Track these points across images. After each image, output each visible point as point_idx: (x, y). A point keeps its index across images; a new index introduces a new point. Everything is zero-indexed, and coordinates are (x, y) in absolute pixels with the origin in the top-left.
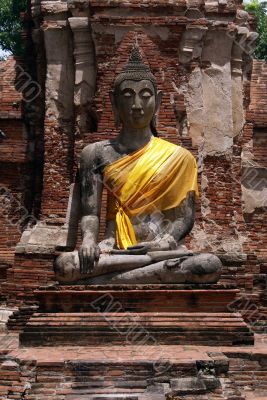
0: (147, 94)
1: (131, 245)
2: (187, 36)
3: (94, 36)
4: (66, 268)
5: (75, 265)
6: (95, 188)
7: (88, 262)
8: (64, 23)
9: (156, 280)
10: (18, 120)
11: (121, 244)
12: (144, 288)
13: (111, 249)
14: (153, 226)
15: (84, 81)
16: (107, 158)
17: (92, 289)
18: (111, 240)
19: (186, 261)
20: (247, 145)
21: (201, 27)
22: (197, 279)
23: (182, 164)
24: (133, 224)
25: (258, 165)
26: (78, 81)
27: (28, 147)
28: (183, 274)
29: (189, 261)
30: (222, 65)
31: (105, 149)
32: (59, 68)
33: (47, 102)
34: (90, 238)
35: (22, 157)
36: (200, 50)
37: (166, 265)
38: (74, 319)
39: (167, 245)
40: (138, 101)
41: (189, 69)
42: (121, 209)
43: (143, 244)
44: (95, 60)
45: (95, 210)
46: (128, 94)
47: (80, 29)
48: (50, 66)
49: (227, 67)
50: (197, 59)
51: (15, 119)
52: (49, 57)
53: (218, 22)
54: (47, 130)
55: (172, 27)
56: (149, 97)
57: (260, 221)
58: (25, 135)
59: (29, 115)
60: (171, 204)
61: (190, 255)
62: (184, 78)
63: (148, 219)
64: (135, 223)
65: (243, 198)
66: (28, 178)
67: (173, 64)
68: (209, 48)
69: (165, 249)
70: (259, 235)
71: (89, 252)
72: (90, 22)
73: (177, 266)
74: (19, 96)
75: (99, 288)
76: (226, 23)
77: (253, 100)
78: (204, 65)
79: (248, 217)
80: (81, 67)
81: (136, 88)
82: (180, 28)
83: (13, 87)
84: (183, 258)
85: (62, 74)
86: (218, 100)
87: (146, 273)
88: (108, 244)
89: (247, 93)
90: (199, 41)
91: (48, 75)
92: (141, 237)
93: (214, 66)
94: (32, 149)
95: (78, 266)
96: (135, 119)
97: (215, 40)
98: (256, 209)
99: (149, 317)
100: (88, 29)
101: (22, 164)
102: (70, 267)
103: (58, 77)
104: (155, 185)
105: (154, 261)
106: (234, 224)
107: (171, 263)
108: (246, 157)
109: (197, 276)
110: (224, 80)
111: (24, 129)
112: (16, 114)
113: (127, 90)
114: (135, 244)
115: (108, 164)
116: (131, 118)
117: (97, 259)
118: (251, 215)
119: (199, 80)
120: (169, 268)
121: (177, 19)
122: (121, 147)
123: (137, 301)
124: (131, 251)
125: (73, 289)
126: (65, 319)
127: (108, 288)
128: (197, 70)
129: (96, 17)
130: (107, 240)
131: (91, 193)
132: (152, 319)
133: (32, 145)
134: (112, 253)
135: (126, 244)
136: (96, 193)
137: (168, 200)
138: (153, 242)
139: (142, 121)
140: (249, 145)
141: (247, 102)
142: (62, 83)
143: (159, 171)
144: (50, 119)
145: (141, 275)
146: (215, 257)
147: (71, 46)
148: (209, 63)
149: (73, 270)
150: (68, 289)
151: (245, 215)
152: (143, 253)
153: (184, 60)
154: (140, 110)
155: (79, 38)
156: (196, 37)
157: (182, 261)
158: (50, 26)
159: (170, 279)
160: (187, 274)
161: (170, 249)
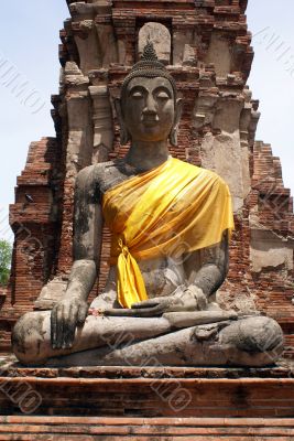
0: (163, 94)
1: (138, 302)
2: (199, 103)
3: (111, 100)
4: (28, 339)
5: (42, 333)
6: (91, 222)
7: (65, 329)
8: (85, 93)
9: (177, 361)
10: (45, 186)
11: (123, 299)
12: (157, 375)
13: (109, 307)
14: (171, 275)
15: (102, 144)
16: (107, 181)
17: (71, 374)
18: (111, 294)
19: (226, 329)
20: (252, 210)
21: (213, 95)
22: (247, 359)
23: (210, 190)
24: (143, 271)
25: (265, 228)
26: (96, 144)
27: (52, 209)
28: (223, 352)
29: (232, 329)
30: (231, 132)
31: (107, 170)
32: (80, 134)
33: (68, 165)
34: (77, 289)
35: (45, 219)
36: (212, 116)
37: (194, 335)
38: (37, 428)
39: (193, 302)
40: (152, 104)
41: (202, 134)
42: (126, 249)
43: (156, 300)
44: (113, 124)
45: (91, 253)
46: (138, 94)
47: (99, 96)
48: (71, 133)
49: (236, 134)
50: (208, 125)
51: (42, 186)
52: (71, 125)
53: (227, 93)
54: (67, 190)
55: (185, 92)
56: (165, 99)
57: (267, 280)
58: (51, 200)
59: (55, 182)
60: (195, 244)
61: (233, 318)
62: (196, 141)
63: (165, 265)
64: (146, 270)
65: (251, 258)
66: (51, 237)
67: (186, 126)
68: (219, 117)
69: (190, 309)
70: (266, 293)
71: (66, 312)
72: (108, 87)
73: (213, 337)
74: (47, 166)
75: (82, 374)
76: (235, 94)
77: (256, 171)
78: (216, 132)
79: (256, 276)
80: (99, 131)
81: (150, 85)
82: (194, 93)
83: (42, 159)
84: (222, 323)
85: (82, 139)
86: (229, 164)
87: (162, 347)
88: (107, 299)
89: (251, 164)
90: (211, 108)
91: (70, 140)
92: (154, 290)
93: (224, 133)
94: (55, 211)
95: (48, 336)
96: (147, 126)
97: (225, 110)
98: (263, 268)
99: (167, 426)
100: (107, 95)
101: (45, 225)
102: (33, 336)
103: (79, 142)
104: (174, 216)
105: (174, 329)
106: (246, 281)
107: (203, 332)
108: (253, 220)
109: (245, 354)
110: (234, 146)
111: (50, 195)
112: (43, 181)
113: (136, 89)
114: (146, 300)
115: (108, 188)
116: (142, 126)
117: (80, 324)
118: (258, 274)
119: (211, 143)
120: (201, 340)
121: (190, 84)
122: (128, 167)
123: (145, 396)
124: (138, 312)
125: (38, 375)
126: (22, 428)
127: (96, 374)
128: (210, 134)
129: (114, 82)
130: (105, 295)
131: (86, 229)
132: (170, 431)
133: (55, 207)
134: (107, 314)
135: (131, 300)
136: (92, 230)
137: (192, 237)
138: (173, 298)
139: (156, 130)
140: (255, 209)
141: (252, 172)
142: (82, 147)
143: (180, 197)
144: (69, 180)
145: (154, 350)
146: (274, 323)
147: (91, 112)
148: (220, 130)
149: (39, 342)
150: (30, 374)
151: (252, 274)
152: (157, 314)
153: (196, 125)
154: (154, 114)
155: (98, 104)
156: (208, 104)
157: (220, 328)
158: (73, 96)
159: (201, 359)
160: (230, 350)
161: (198, 308)
